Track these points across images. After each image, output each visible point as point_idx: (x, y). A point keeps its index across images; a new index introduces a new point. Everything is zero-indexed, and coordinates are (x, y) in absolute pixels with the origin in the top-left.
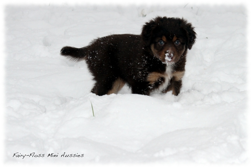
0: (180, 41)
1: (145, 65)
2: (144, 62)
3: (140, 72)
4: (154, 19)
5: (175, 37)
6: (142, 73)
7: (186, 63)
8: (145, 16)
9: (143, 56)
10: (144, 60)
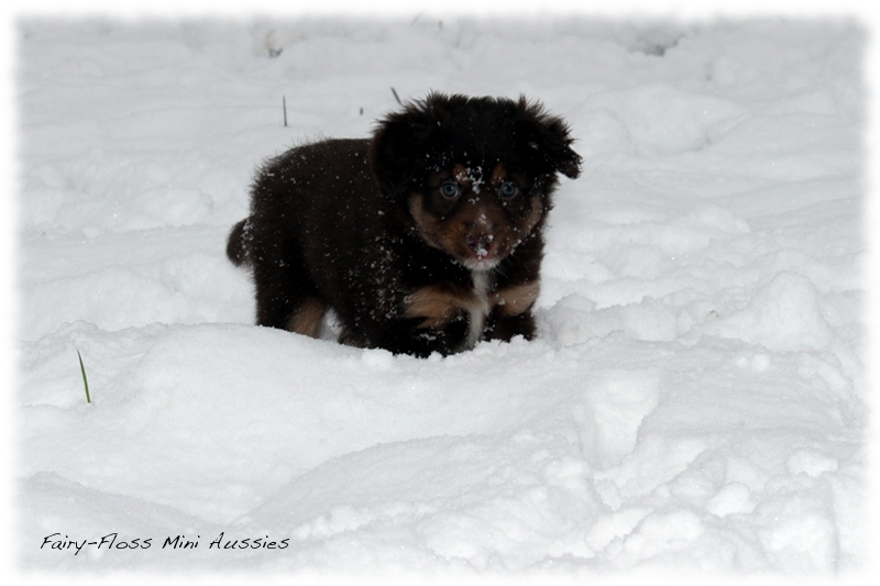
0: (518, 186)
1: (389, 268)
2: (384, 254)
3: (381, 292)
4: (418, 102)
5: (499, 168)
6: (388, 295)
7: (545, 250)
8: (278, 53)
9: (380, 234)
10: (382, 248)
